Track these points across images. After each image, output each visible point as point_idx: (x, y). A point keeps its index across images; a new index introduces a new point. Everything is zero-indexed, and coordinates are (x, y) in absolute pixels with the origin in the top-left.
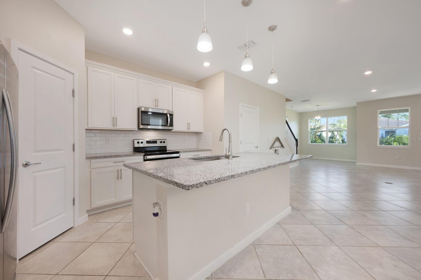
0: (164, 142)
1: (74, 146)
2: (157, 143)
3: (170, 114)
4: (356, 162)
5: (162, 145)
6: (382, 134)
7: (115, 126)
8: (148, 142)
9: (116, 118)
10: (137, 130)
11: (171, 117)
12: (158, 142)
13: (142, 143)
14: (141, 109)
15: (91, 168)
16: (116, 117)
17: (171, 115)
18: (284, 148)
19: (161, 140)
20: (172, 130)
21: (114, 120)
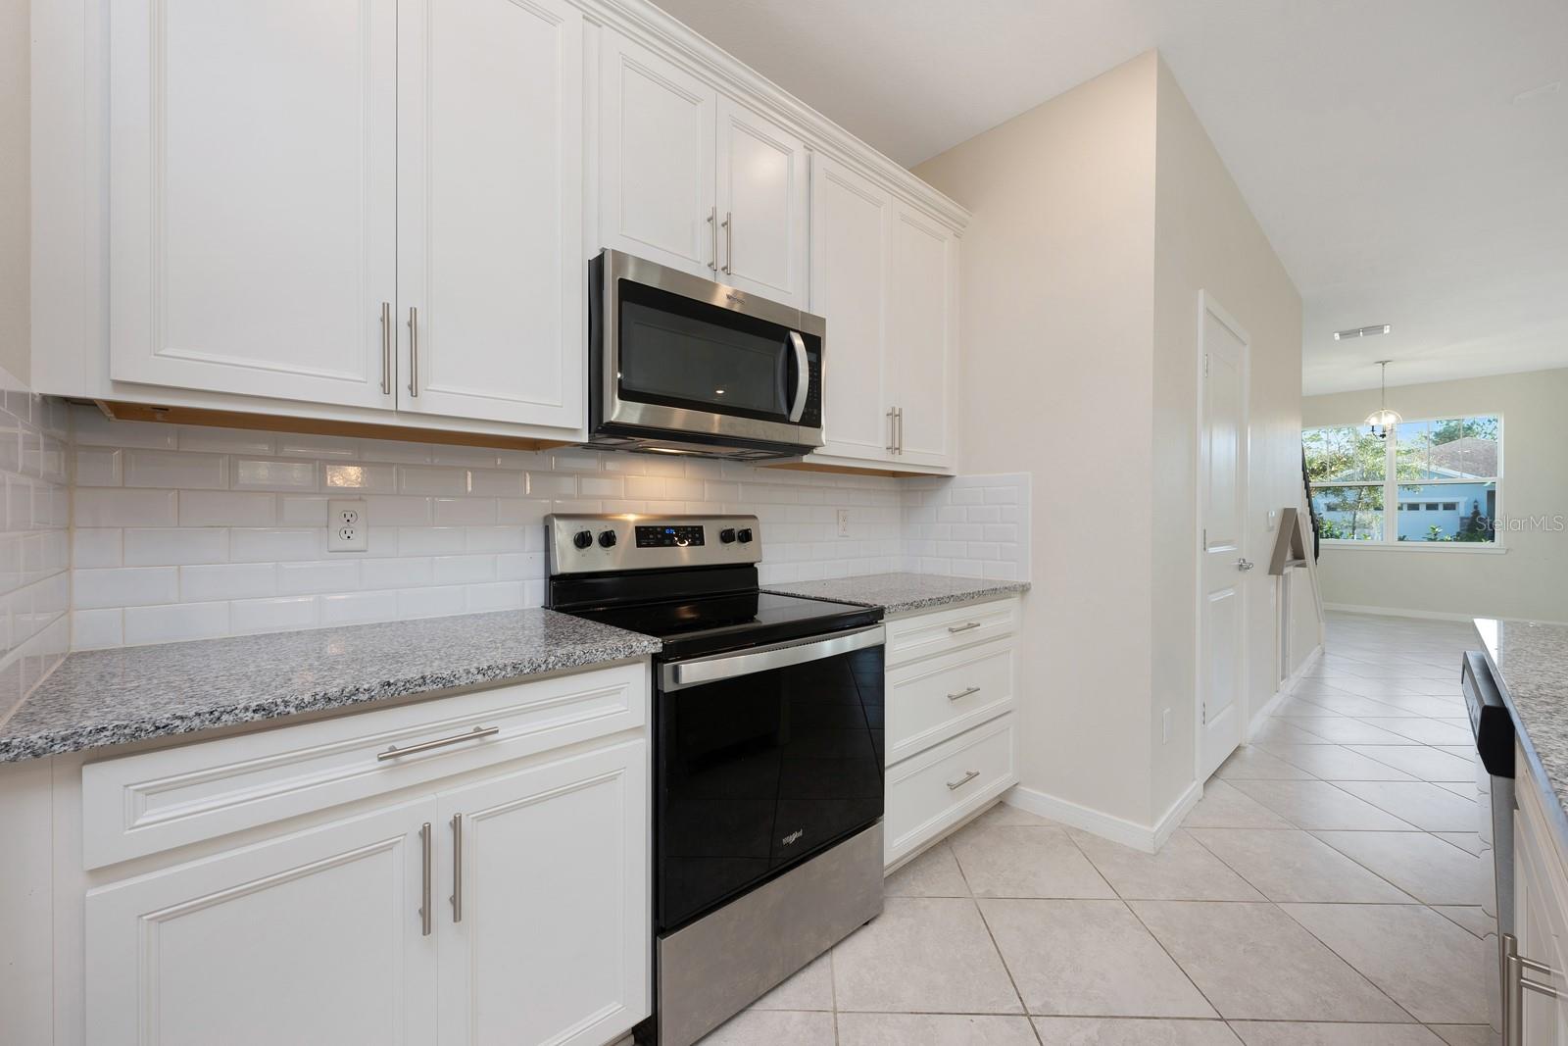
0: (745, 537)
2: (702, 543)
3: (805, 337)
5: (734, 554)
6: (1476, 501)
7: (404, 391)
8: (648, 536)
9: (412, 325)
10: (582, 436)
12: (711, 533)
13: (608, 540)
16: (413, 312)
19: (727, 525)
20: (808, 449)
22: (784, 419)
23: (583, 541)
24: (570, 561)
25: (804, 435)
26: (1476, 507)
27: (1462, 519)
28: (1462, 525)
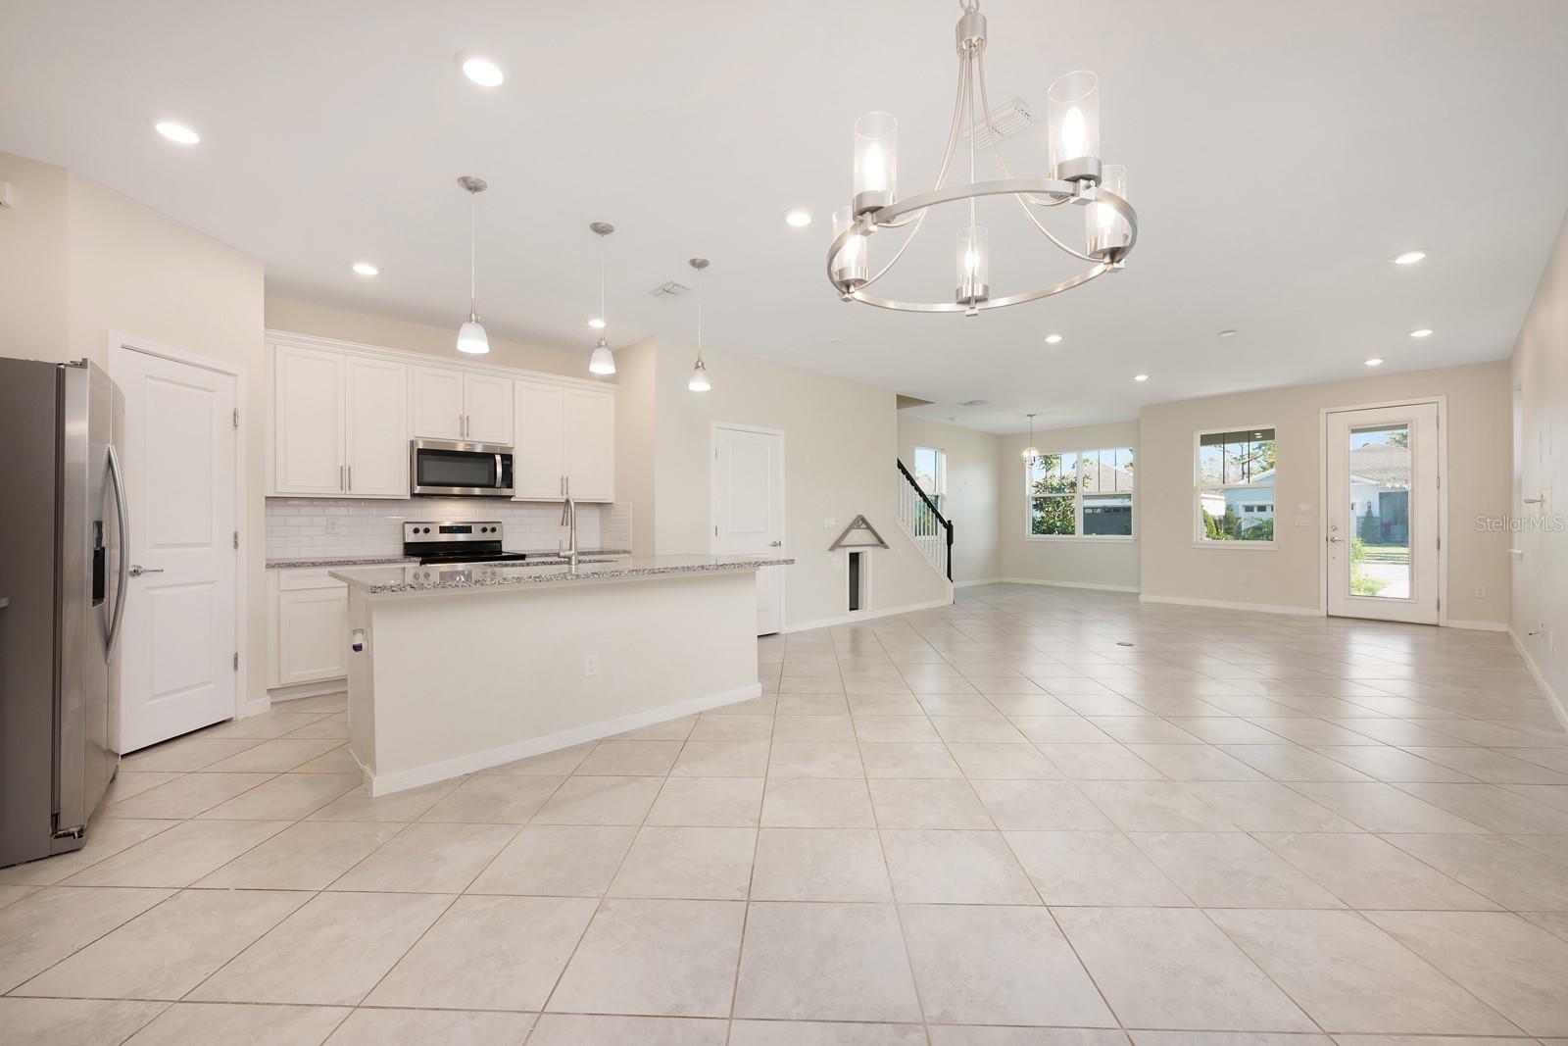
0: (493, 530)
1: (236, 536)
3: (503, 456)
4: (1139, 594)
5: (488, 537)
7: (348, 489)
8: (443, 530)
9: (349, 470)
10: (409, 497)
11: (508, 462)
12: (475, 527)
14: (417, 444)
15: (282, 589)
16: (349, 467)
17: (508, 459)
18: (886, 547)
19: (484, 526)
20: (511, 497)
21: (345, 475)
22: (494, 487)
23: (416, 531)
24: (411, 538)
25: (506, 492)
26: (1370, 507)
27: (1358, 518)
28: (1358, 522)
